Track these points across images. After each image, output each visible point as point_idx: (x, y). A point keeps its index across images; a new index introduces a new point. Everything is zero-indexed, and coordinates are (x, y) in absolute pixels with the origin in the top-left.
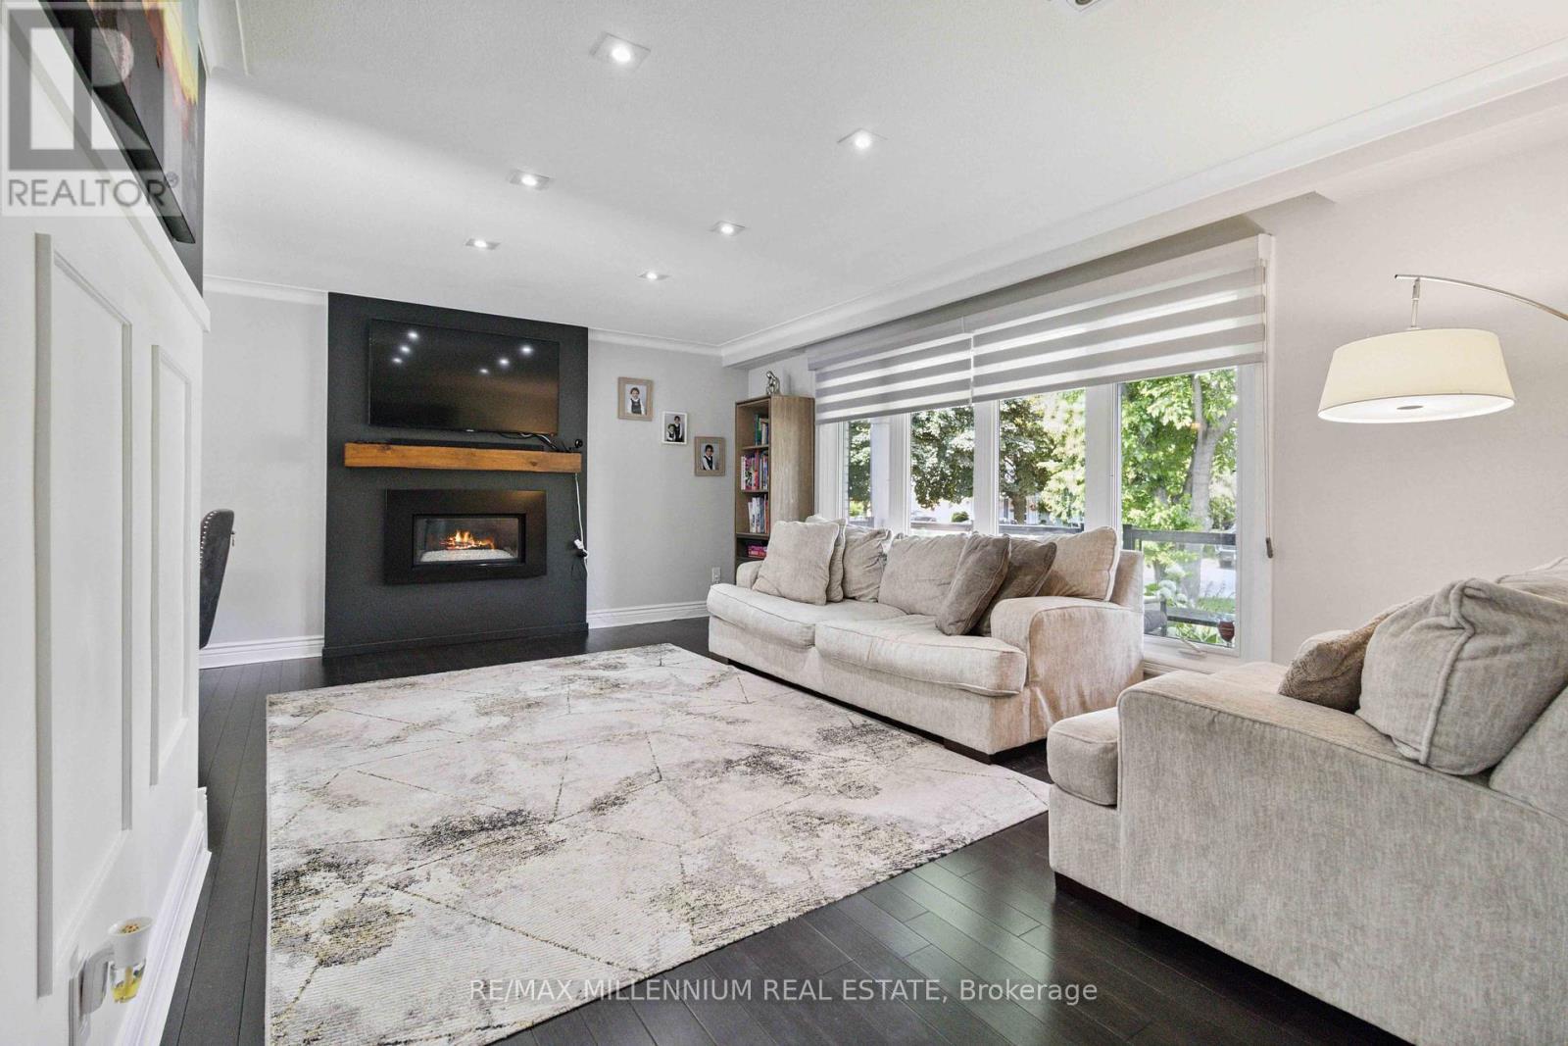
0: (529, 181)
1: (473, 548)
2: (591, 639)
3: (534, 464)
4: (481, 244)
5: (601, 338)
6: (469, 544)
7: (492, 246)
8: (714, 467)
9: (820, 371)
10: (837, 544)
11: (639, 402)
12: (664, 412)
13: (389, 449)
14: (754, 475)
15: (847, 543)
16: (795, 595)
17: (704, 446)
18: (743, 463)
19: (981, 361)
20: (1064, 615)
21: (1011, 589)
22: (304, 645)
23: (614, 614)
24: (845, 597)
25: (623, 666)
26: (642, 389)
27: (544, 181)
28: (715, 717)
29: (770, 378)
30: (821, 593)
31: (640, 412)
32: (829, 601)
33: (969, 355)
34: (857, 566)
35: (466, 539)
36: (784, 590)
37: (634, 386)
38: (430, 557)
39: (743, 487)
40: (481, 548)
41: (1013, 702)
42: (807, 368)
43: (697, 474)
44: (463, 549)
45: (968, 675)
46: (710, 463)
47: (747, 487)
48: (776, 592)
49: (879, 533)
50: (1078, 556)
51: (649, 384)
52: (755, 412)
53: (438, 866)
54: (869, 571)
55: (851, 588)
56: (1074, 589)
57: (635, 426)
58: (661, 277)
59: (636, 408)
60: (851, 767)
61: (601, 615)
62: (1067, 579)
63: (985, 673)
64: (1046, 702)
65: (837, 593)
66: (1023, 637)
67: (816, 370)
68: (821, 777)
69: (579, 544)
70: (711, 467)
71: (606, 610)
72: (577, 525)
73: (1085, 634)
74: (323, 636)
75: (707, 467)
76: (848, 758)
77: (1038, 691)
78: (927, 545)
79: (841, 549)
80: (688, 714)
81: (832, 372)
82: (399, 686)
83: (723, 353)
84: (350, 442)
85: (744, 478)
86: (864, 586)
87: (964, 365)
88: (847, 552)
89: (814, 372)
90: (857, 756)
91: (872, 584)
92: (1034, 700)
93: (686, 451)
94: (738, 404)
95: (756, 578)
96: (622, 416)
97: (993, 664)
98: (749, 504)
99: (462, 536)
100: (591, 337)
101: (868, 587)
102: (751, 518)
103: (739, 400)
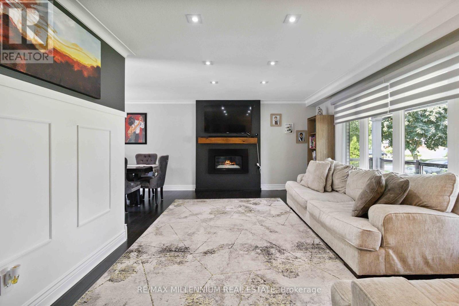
0: (208, 63)
1: (230, 165)
2: (262, 193)
3: (244, 141)
4: (214, 83)
5: (266, 102)
6: (229, 164)
7: (217, 83)
8: (303, 140)
9: (335, 105)
10: (330, 170)
11: (277, 121)
12: (285, 123)
13: (208, 139)
14: (314, 143)
15: (334, 170)
16: (313, 187)
17: (299, 134)
18: (310, 139)
19: (392, 94)
20: (409, 217)
21: (383, 199)
22: (191, 187)
23: (269, 186)
24: (333, 190)
25: (259, 204)
26: (278, 117)
27: (212, 63)
28: (268, 228)
29: (319, 109)
30: (321, 188)
31: (278, 124)
32: (325, 191)
33: (388, 92)
34: (337, 179)
35: (229, 162)
36: (310, 186)
37: (276, 116)
38: (220, 167)
39: (310, 147)
40: (232, 165)
41: (372, 254)
42: (330, 104)
43: (297, 142)
44: (228, 165)
45: (347, 236)
46: (302, 139)
47: (312, 147)
48: (307, 186)
49: (348, 167)
50: (429, 187)
51: (280, 115)
52: (312, 121)
53: (156, 259)
54: (342, 182)
55: (335, 187)
56: (425, 203)
57: (277, 128)
58: (267, 82)
59: (276, 123)
60: (296, 262)
61: (266, 186)
62: (421, 198)
63: (354, 238)
64: (397, 258)
65: (329, 188)
66: (380, 224)
67: (334, 104)
68: (281, 262)
69: (258, 164)
70: (302, 140)
71: (266, 185)
72: (258, 159)
73: (426, 228)
74: (195, 185)
75: (300, 140)
76: (299, 257)
77: (391, 252)
78: (363, 173)
79: (331, 172)
80: (262, 225)
81: (339, 105)
82: (202, 202)
83: (306, 102)
84: (199, 137)
85: (310, 144)
86: (340, 187)
87: (386, 97)
88: (334, 173)
89: (333, 106)
90: (302, 257)
91: (344, 187)
92: (388, 255)
93: (294, 136)
94: (308, 119)
95: (302, 180)
96: (272, 125)
97: (358, 235)
98: (313, 153)
99: (228, 162)
100: (261, 103)
101: (342, 187)
102: (313, 158)
103: (308, 118)
